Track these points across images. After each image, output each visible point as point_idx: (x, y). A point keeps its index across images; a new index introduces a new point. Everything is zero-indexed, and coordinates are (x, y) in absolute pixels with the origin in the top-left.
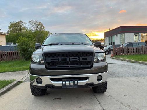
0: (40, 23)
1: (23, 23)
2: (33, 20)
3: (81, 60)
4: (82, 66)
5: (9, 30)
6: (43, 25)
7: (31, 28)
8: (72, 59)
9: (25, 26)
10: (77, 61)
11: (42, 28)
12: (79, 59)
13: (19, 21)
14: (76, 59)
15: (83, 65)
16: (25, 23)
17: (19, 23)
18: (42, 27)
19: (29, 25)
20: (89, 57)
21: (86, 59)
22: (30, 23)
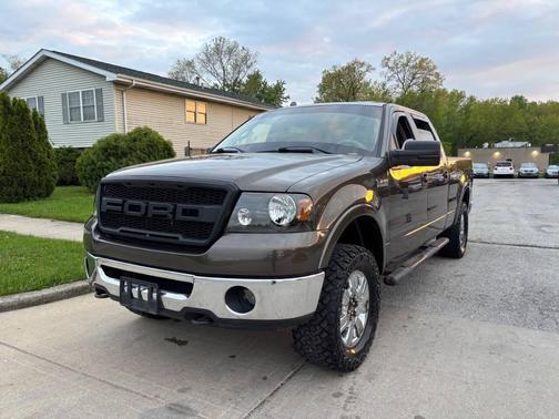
0: (423, 60)
1: (363, 69)
3: (179, 216)
4: (181, 239)
5: (318, 95)
6: (435, 67)
8: (155, 208)
9: (368, 77)
11: (429, 82)
12: (174, 213)
13: (350, 61)
14: (165, 209)
15: (187, 235)
16: (369, 68)
17: (350, 69)
19: (381, 74)
21: (195, 213)
22: (387, 65)
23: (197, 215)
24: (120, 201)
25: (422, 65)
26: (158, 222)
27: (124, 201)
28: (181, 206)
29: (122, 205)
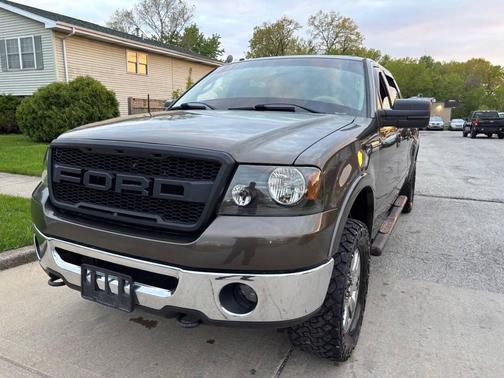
0: (345, 20)
1: (291, 27)
2: (325, 12)
3: (158, 193)
4: (160, 221)
5: (249, 50)
6: (356, 28)
7: (314, 42)
8: (125, 182)
9: (295, 34)
10: (140, 193)
11: (351, 41)
12: (151, 188)
13: (280, 18)
14: (139, 183)
15: (167, 217)
16: (297, 26)
17: (279, 26)
18: (353, 37)
19: (308, 32)
20: (192, 183)
21: (179, 190)
22: (313, 23)
23: (182, 193)
24: (78, 170)
25: (345, 25)
26: (129, 199)
27: (83, 171)
28: (159, 180)
29: (81, 175)
